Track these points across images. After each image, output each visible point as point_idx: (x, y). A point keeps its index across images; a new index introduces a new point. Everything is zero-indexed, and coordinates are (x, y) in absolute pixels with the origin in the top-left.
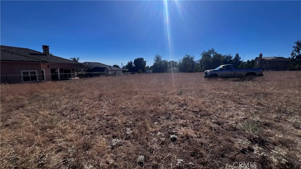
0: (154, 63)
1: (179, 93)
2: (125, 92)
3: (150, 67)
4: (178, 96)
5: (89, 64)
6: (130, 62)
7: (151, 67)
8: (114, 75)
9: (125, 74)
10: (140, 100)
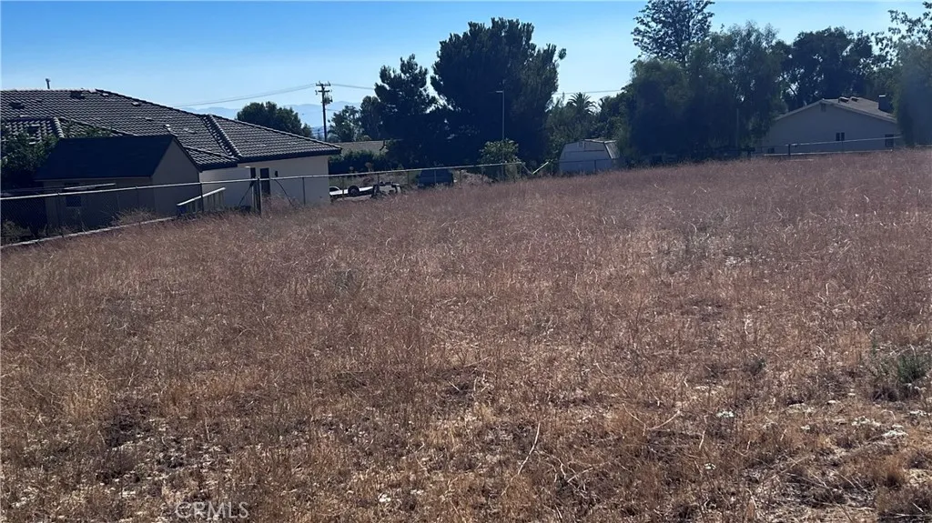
0: (639, 66)
1: (890, 380)
2: (348, 384)
3: (596, 109)
4: (873, 416)
5: (14, 113)
6: (395, 69)
7: (609, 104)
8: (246, 210)
9: (354, 192)
10: (492, 459)
